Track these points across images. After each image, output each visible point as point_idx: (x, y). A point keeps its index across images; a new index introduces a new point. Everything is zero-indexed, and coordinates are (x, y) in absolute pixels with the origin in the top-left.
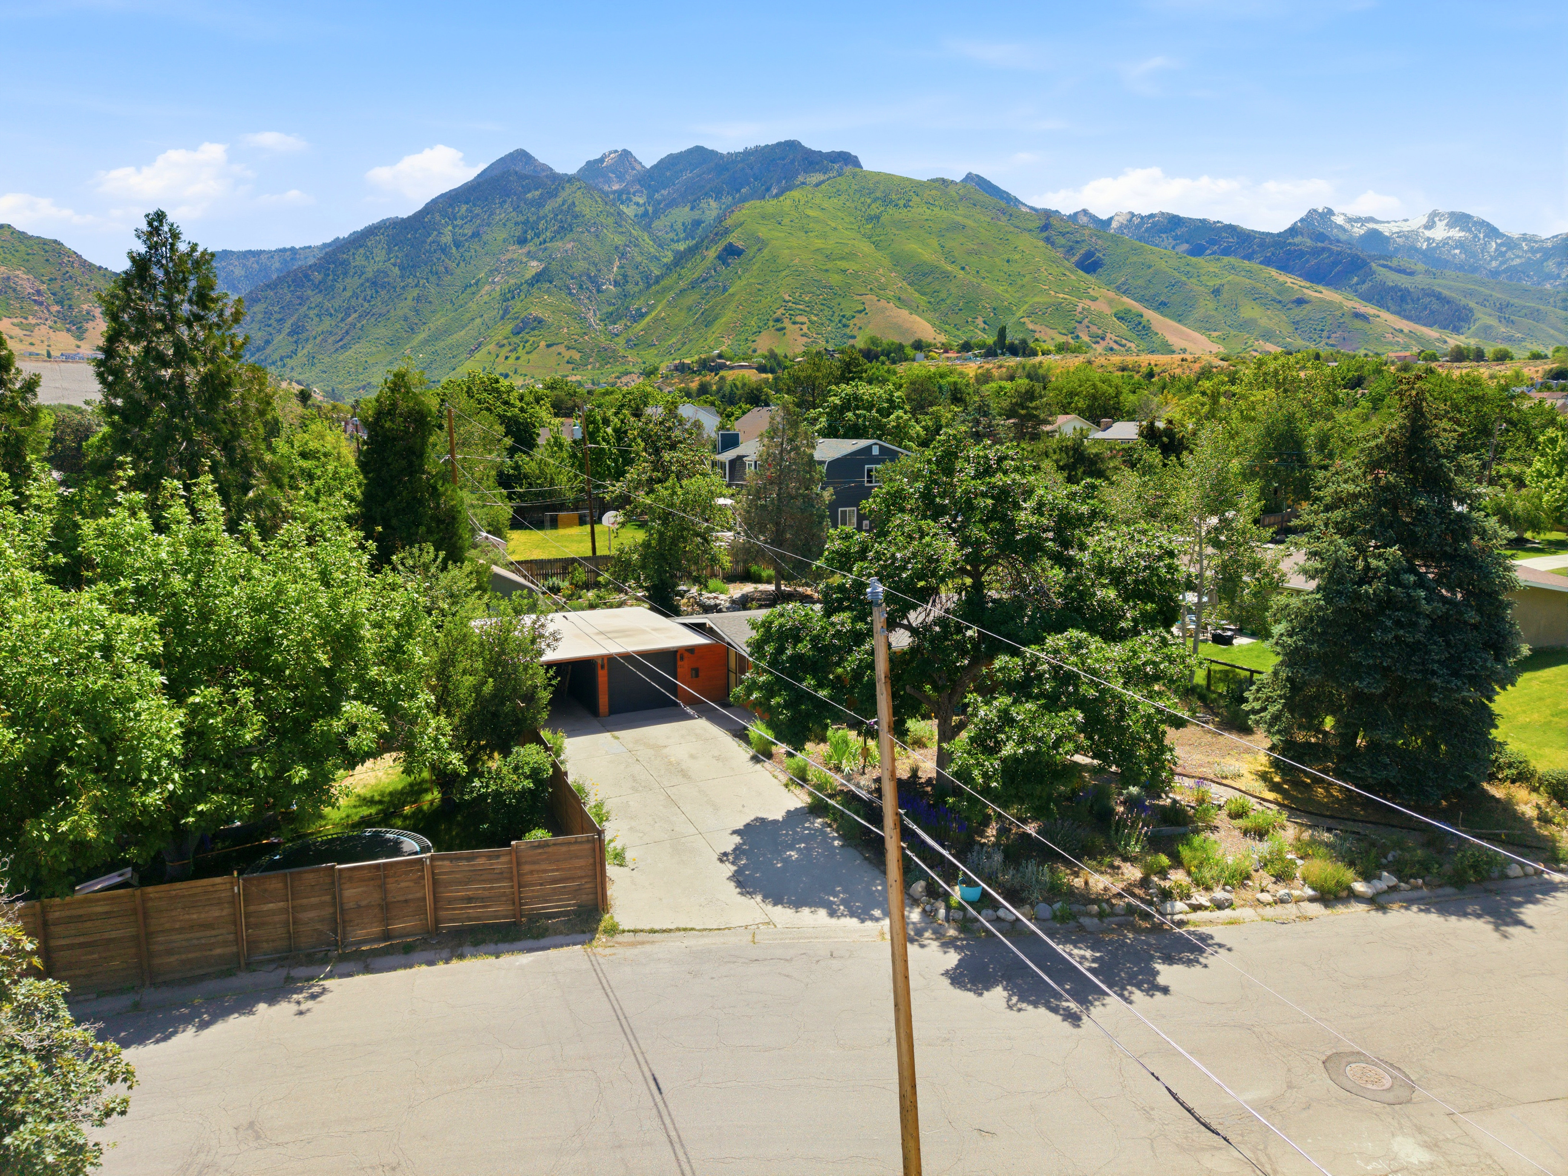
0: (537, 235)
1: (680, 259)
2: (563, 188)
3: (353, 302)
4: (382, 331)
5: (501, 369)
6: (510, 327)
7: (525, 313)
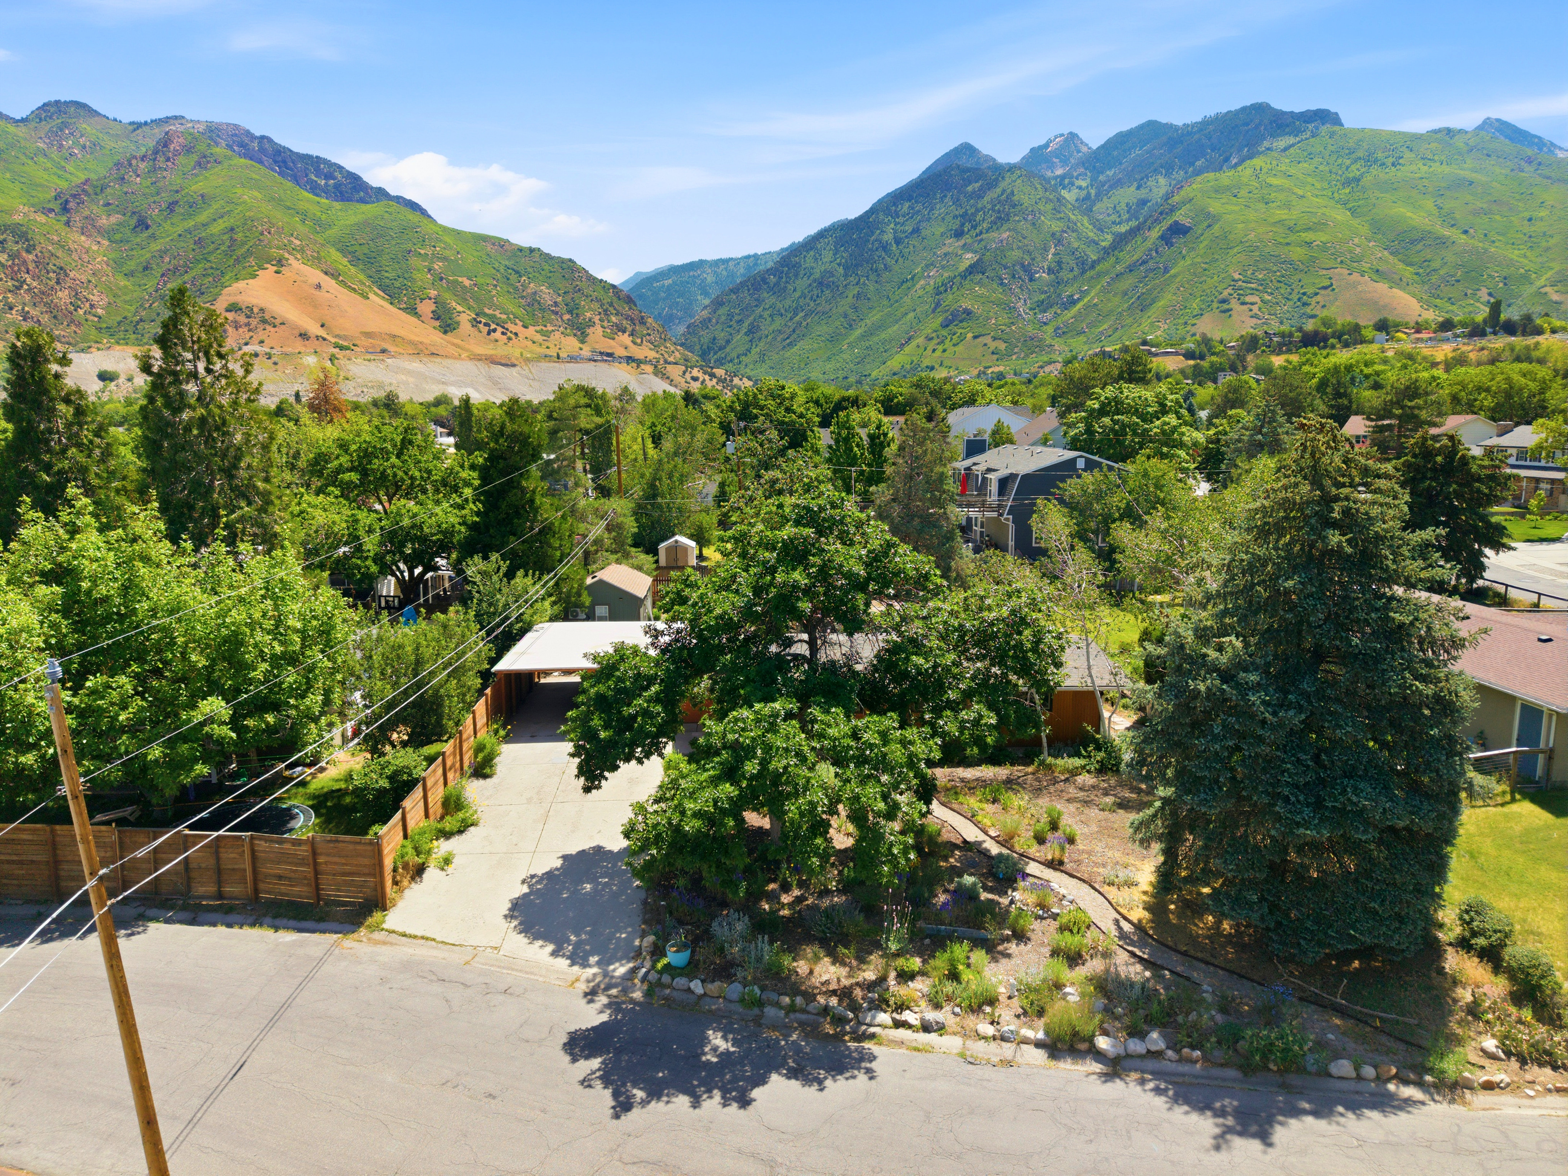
0: (974, 227)
1: (1121, 241)
2: (1003, 178)
3: (801, 302)
4: (824, 329)
5: (926, 362)
6: (940, 320)
7: (955, 306)
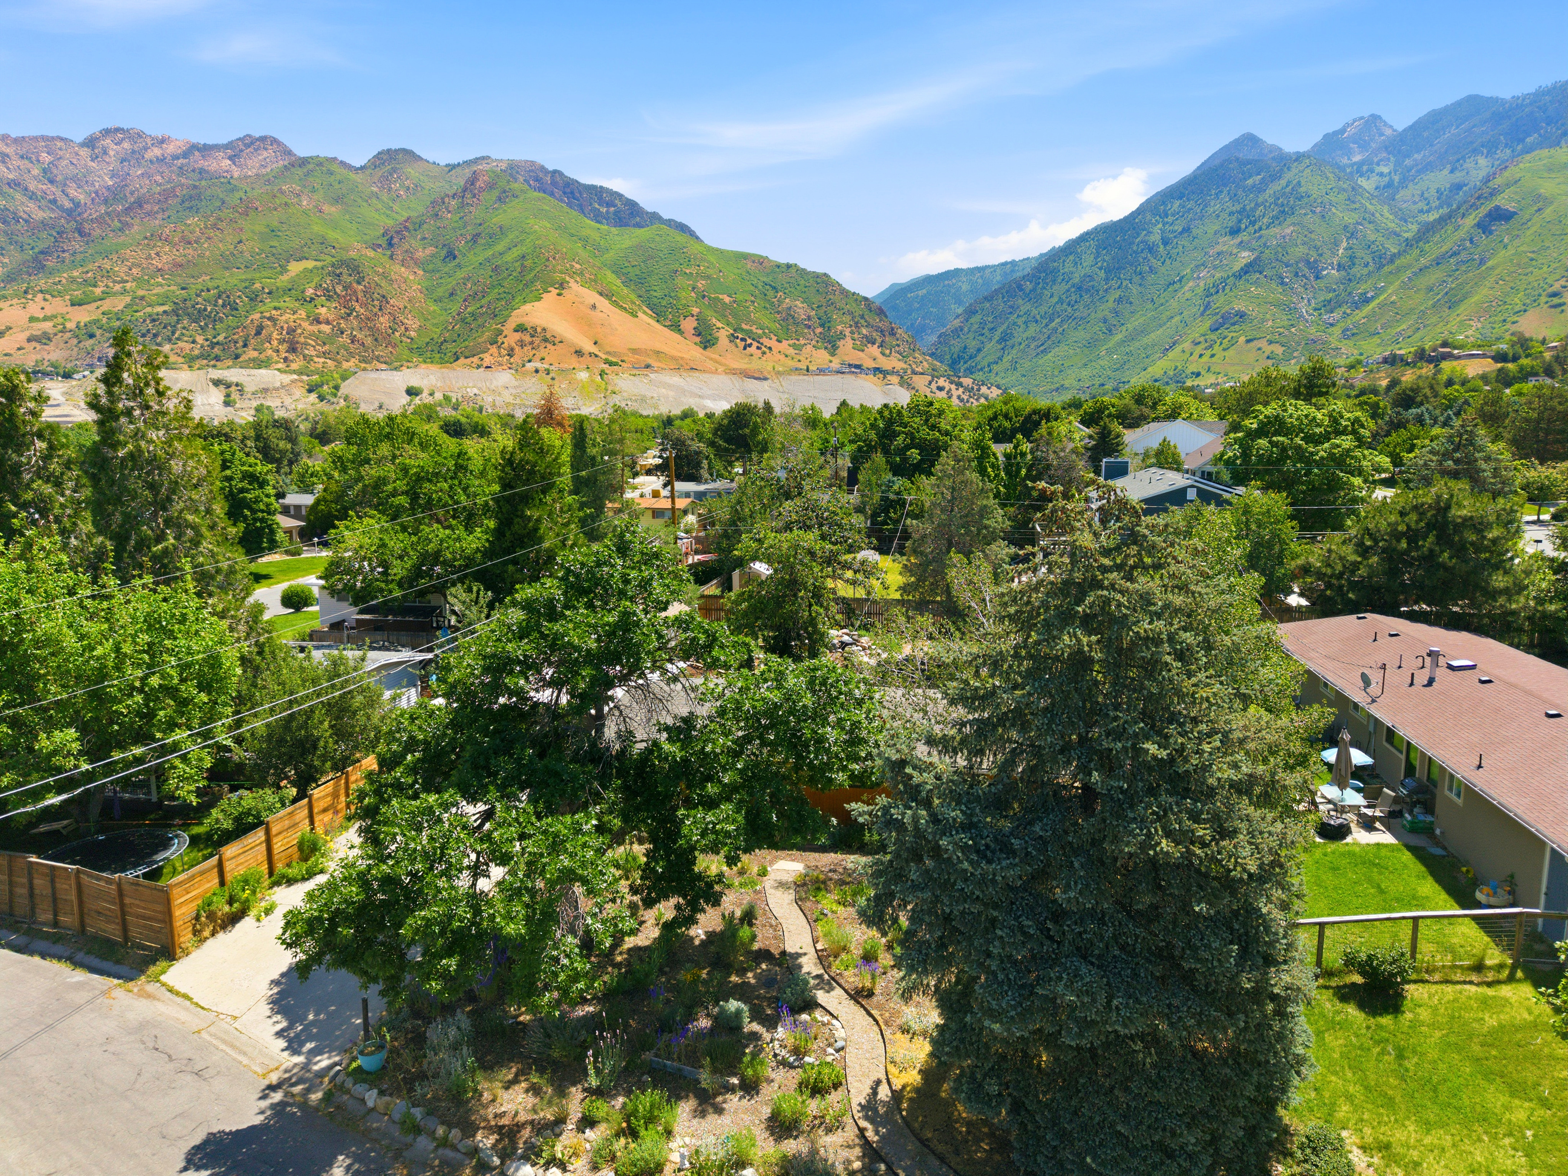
0: (1253, 223)
1: (1427, 231)
2: (1289, 169)
3: (1058, 308)
4: (1081, 335)
5: (1192, 368)
6: (1209, 323)
7: (1227, 308)
